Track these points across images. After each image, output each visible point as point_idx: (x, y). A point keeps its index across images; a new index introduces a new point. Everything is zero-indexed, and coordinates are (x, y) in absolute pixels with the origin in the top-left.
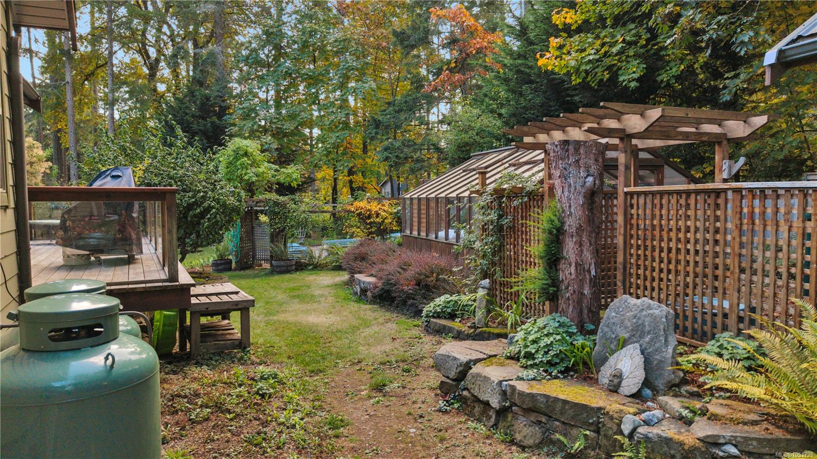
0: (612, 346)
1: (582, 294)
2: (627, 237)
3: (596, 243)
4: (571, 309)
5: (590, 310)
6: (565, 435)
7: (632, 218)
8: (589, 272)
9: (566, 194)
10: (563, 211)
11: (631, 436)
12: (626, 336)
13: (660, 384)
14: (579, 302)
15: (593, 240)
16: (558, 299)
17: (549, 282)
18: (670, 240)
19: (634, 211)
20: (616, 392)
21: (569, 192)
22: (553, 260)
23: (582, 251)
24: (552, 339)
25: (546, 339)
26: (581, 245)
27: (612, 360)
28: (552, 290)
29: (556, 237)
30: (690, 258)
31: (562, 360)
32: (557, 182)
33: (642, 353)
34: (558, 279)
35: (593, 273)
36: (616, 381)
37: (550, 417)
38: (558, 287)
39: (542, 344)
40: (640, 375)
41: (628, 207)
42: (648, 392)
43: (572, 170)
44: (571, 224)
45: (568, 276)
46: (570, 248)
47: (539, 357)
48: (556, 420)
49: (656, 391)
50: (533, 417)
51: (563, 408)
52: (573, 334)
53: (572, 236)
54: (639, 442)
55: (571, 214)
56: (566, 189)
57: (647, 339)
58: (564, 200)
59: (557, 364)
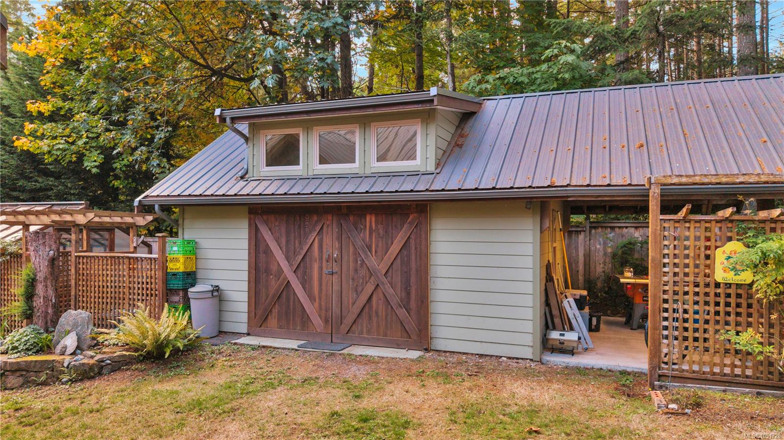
0: (63, 335)
1: (47, 312)
2: (77, 281)
3: (55, 285)
4: (40, 321)
5: (52, 321)
6: (36, 377)
7: (79, 270)
8: (51, 301)
9: (38, 260)
10: (36, 269)
11: (68, 367)
12: (70, 329)
13: (85, 347)
14: (45, 317)
15: (54, 284)
16: (32, 317)
17: (27, 308)
18: (99, 281)
19: (81, 266)
20: (64, 355)
21: (40, 259)
22: (30, 296)
23: (47, 290)
24: (29, 337)
25: (25, 338)
26: (46, 287)
27: (62, 342)
28: (29, 312)
29: (32, 283)
30: (109, 290)
31: (35, 347)
32: (32, 253)
33: (77, 335)
34: (33, 306)
35: (54, 301)
36: (63, 350)
37: (28, 371)
38: (33, 310)
39: (23, 340)
40: (76, 344)
41: (77, 264)
42: (79, 351)
43: (41, 247)
44: (40, 276)
45: (39, 304)
46: (40, 289)
47: (21, 347)
48: (31, 371)
49: (82, 350)
50: (18, 374)
51: (35, 364)
52: (42, 333)
53: (41, 283)
54: (71, 368)
55: (40, 271)
56: (38, 258)
57: (79, 328)
58: (36, 263)
59: (31, 349)
